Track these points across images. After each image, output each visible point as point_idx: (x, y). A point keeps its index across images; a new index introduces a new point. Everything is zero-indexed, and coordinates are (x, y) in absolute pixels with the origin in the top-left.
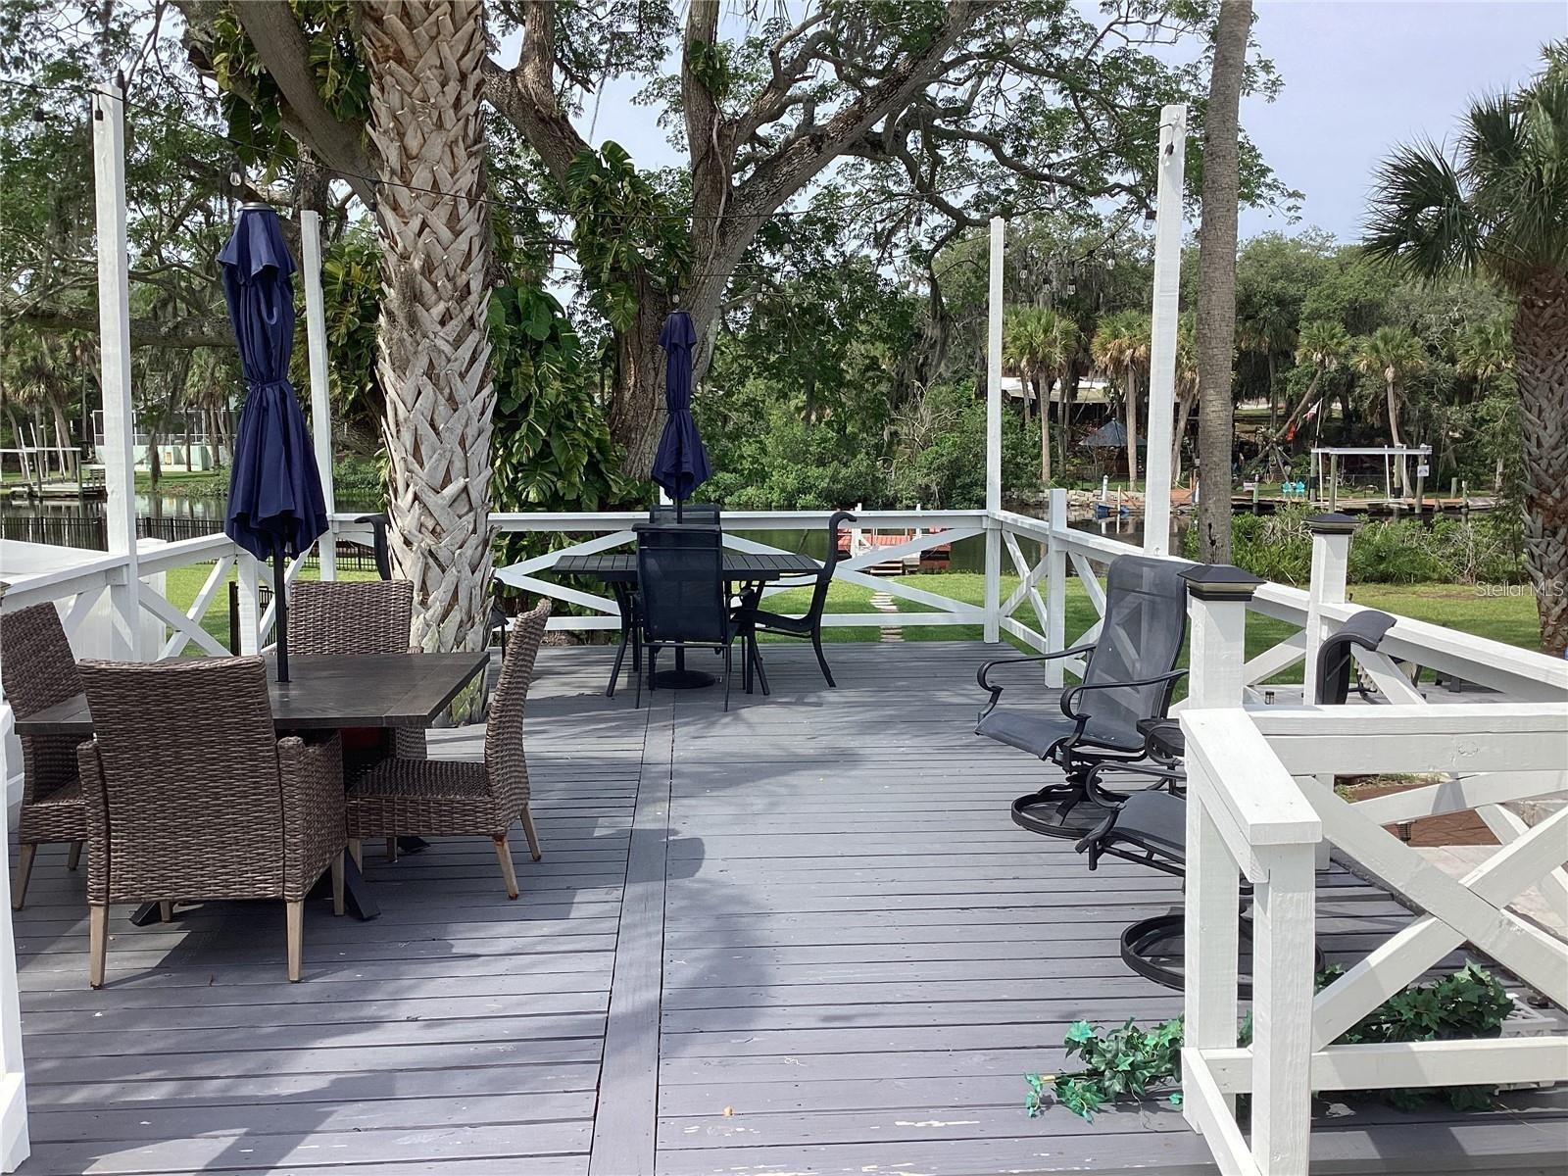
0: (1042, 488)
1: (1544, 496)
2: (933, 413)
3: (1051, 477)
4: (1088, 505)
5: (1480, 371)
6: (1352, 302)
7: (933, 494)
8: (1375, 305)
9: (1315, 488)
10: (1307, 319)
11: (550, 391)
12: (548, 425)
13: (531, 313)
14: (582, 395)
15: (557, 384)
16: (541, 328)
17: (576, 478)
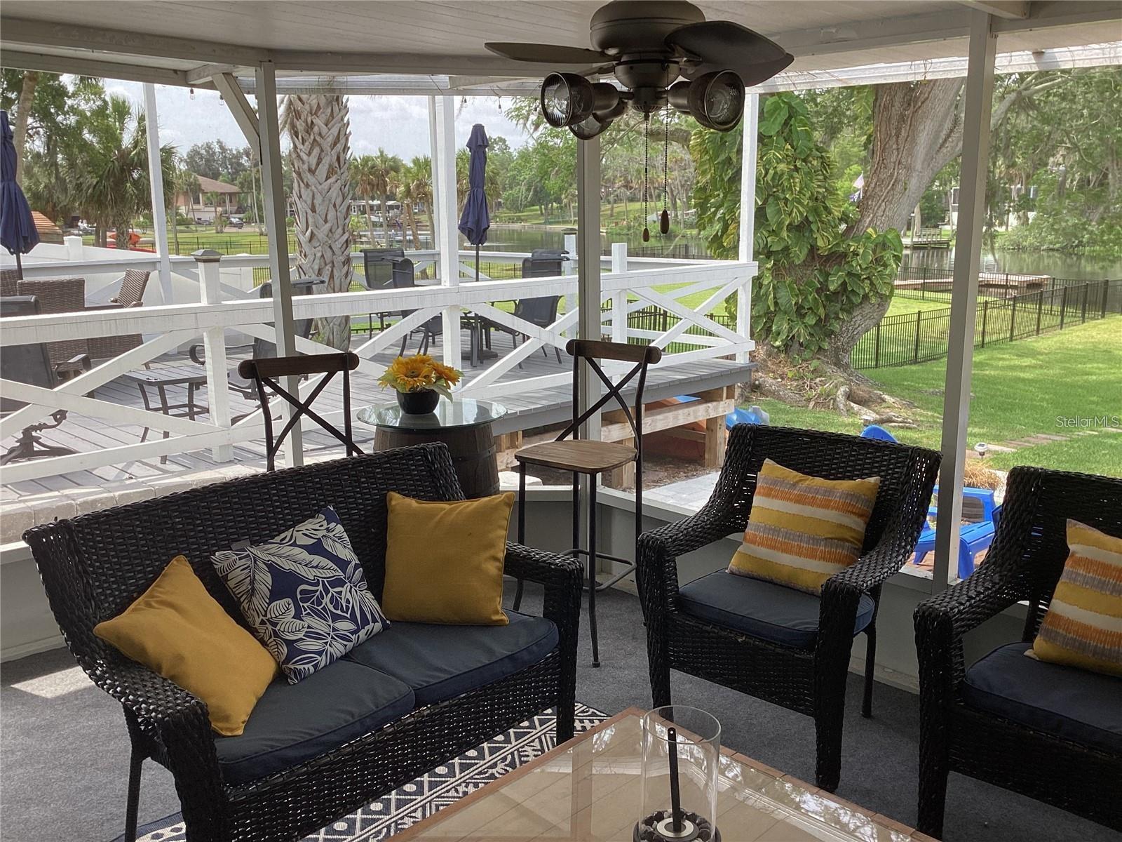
11: (772, 172)
12: (764, 197)
13: (771, 115)
14: (795, 174)
15: (782, 166)
16: (773, 126)
17: (785, 234)
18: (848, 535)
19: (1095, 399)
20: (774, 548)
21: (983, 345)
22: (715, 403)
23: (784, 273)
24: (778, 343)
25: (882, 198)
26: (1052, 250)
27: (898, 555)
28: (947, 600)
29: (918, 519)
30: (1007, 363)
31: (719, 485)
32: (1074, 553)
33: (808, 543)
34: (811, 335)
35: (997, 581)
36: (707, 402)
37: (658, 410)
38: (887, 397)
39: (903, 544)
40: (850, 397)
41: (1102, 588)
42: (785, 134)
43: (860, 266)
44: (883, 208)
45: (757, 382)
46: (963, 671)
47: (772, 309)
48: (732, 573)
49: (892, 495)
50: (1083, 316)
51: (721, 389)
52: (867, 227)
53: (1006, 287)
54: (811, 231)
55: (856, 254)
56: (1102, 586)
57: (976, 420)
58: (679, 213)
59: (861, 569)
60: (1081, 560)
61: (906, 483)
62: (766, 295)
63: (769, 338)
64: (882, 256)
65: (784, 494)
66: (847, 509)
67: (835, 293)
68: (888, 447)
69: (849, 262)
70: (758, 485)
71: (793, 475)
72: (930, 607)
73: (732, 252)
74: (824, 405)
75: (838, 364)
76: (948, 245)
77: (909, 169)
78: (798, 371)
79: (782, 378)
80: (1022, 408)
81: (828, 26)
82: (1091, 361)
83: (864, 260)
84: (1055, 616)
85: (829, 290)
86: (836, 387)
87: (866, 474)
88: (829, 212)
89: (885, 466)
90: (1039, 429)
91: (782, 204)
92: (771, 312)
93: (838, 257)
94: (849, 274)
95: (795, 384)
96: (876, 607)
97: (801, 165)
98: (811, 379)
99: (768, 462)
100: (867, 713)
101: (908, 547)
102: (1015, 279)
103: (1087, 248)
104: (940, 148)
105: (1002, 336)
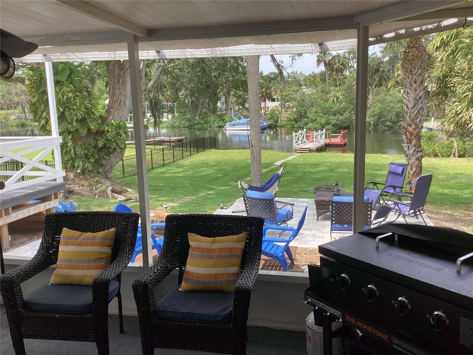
1: (409, 127)
7: (371, 124)
11: (65, 97)
12: (63, 108)
13: (62, 72)
14: (77, 98)
15: (70, 95)
16: (64, 77)
17: (75, 124)
18: (103, 256)
19: (204, 181)
20: (71, 268)
21: (164, 165)
22: (48, 202)
23: (77, 140)
24: (79, 171)
25: (116, 108)
26: (185, 127)
27: (126, 260)
28: (145, 276)
29: (133, 243)
30: (173, 171)
31: (42, 243)
32: (191, 246)
33: (86, 263)
34: (93, 166)
35: (165, 263)
36: (44, 202)
37: (20, 208)
38: (128, 189)
39: (128, 255)
40: (113, 191)
41: (202, 258)
42: (70, 81)
43: (110, 136)
44: (117, 112)
45: (71, 190)
46: (155, 304)
47: (74, 156)
48: (52, 285)
49: (121, 235)
50: (198, 151)
51: (51, 195)
52: (111, 120)
53: (170, 142)
54: (87, 122)
55: (108, 131)
56: (202, 257)
57: (164, 194)
58: (27, 115)
59: (109, 270)
60: (194, 248)
61: (127, 228)
62: (70, 150)
63: (75, 169)
64: (119, 132)
65: (73, 243)
66: (102, 245)
67: (102, 148)
68: (117, 214)
69: (105, 135)
70: (61, 240)
71: (77, 233)
72: (138, 281)
73: (48, 133)
74: (102, 196)
75: (107, 178)
76: (147, 127)
77: (125, 96)
78: (89, 183)
79: (83, 186)
80: (180, 188)
81: (67, 34)
82: (202, 167)
83: (112, 134)
84: (188, 272)
85: (99, 147)
86: (107, 188)
87: (110, 227)
88: (94, 114)
89: (117, 223)
90: (186, 195)
91: (72, 111)
92: (73, 158)
93: (100, 133)
94: (106, 140)
95: (89, 188)
96: (120, 285)
97: (79, 94)
98: (96, 185)
99: (65, 229)
100: (122, 331)
101: (130, 256)
102: (173, 139)
103: (196, 126)
105: (171, 161)
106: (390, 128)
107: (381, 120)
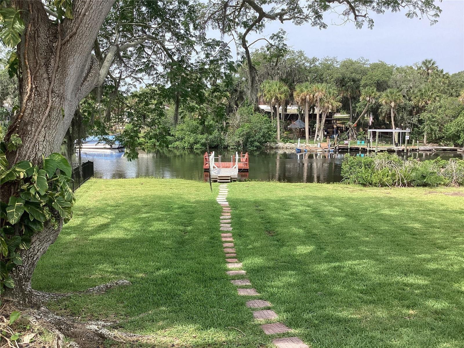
0: (277, 142)
2: (240, 116)
3: (281, 139)
4: (293, 148)
5: (420, 104)
6: (378, 81)
7: (240, 144)
8: (385, 82)
9: (369, 143)
10: (363, 86)
43: (38, 193)
44: (43, 133)
77: (62, 97)
94: (29, 203)
104: (84, 81)
106: (258, 148)
107: (249, 140)
